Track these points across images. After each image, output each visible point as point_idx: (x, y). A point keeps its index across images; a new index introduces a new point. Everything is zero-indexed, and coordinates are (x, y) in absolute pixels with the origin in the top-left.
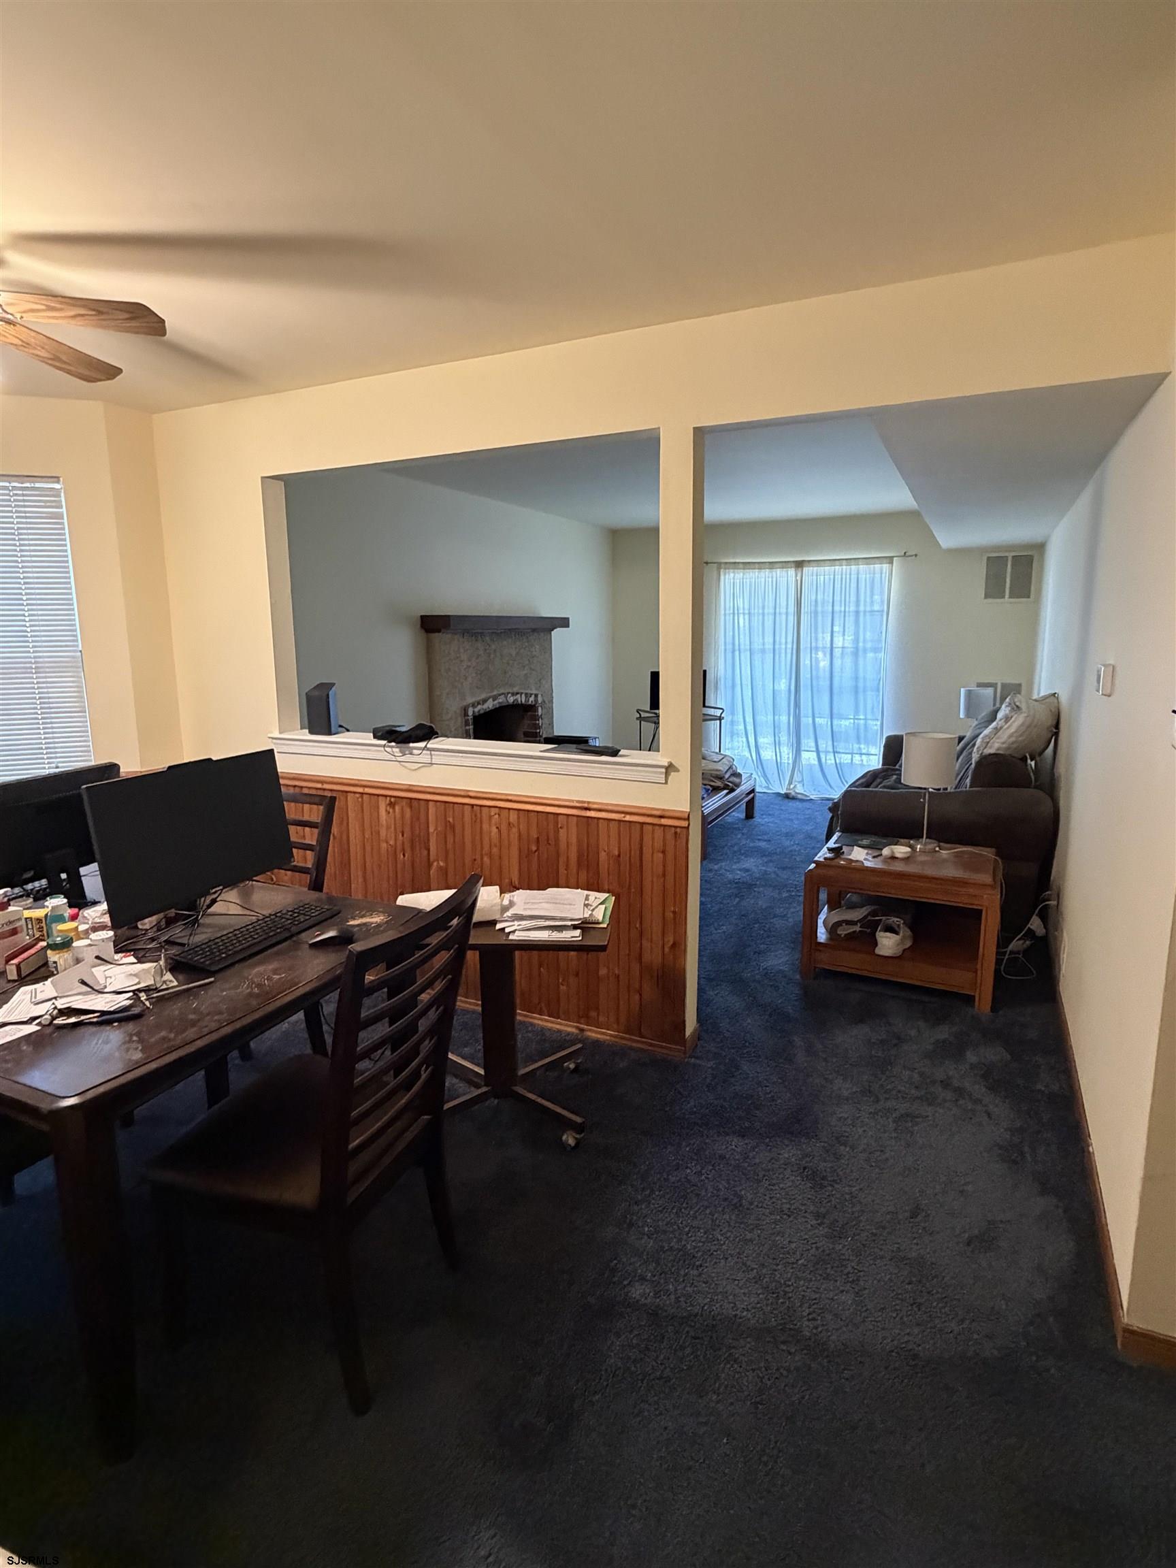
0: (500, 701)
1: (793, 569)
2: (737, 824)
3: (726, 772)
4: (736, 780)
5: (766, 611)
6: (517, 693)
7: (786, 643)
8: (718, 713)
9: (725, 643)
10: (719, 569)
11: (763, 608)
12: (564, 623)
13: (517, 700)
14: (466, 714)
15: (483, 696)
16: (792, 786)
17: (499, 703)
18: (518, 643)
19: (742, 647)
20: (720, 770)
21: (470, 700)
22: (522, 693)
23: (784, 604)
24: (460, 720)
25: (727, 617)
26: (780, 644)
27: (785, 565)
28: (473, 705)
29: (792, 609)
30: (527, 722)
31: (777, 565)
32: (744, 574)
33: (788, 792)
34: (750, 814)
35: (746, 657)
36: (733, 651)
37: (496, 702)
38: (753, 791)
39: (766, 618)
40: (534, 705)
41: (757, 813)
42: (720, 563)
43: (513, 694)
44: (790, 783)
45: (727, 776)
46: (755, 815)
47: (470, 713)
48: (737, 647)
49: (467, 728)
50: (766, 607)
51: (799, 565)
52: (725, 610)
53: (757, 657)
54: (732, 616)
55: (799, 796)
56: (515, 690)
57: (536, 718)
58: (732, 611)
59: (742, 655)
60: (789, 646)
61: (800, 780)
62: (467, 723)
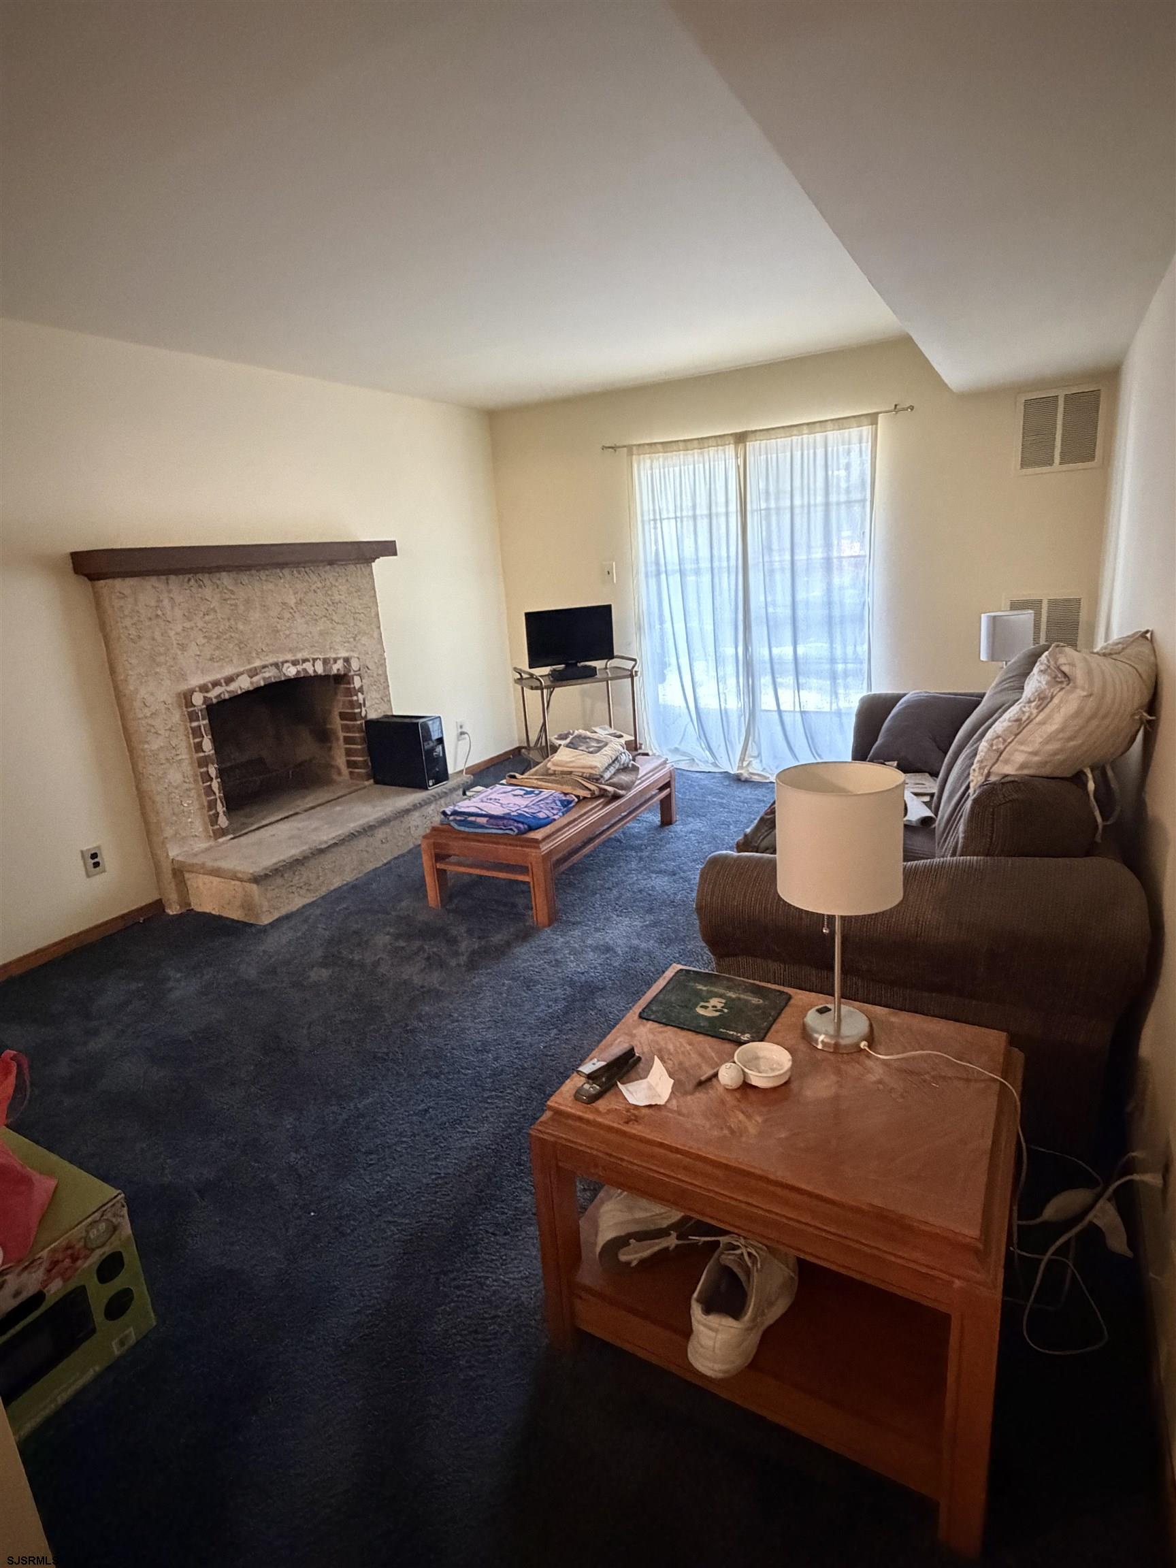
0: (267, 675)
1: (732, 446)
2: (641, 839)
3: (607, 769)
4: (624, 778)
5: (698, 512)
6: (305, 661)
7: (728, 557)
8: (630, 664)
9: (646, 563)
10: (630, 454)
11: (694, 507)
12: (388, 549)
13: (305, 670)
14: (189, 704)
15: (229, 671)
16: (745, 764)
17: (264, 679)
18: (299, 586)
19: (669, 568)
20: (596, 767)
21: (195, 681)
22: (314, 660)
23: (721, 499)
24: (177, 716)
25: (647, 527)
26: (720, 560)
27: (720, 440)
28: (204, 689)
29: (734, 507)
30: (341, 698)
31: (711, 442)
32: (665, 459)
33: (739, 772)
34: (667, 821)
35: (675, 580)
36: (658, 574)
37: (255, 679)
38: (667, 785)
39: (699, 523)
40: (345, 675)
41: (677, 817)
42: (630, 448)
43: (295, 663)
44: (742, 760)
45: (607, 775)
46: (674, 819)
47: (198, 699)
48: (663, 569)
49: (195, 724)
50: (698, 507)
51: (741, 438)
52: (642, 516)
53: (691, 579)
54: (652, 522)
55: (756, 778)
56: (299, 656)
57: (351, 692)
58: (652, 517)
59: (670, 578)
60: (733, 562)
61: (756, 754)
62: (192, 717)
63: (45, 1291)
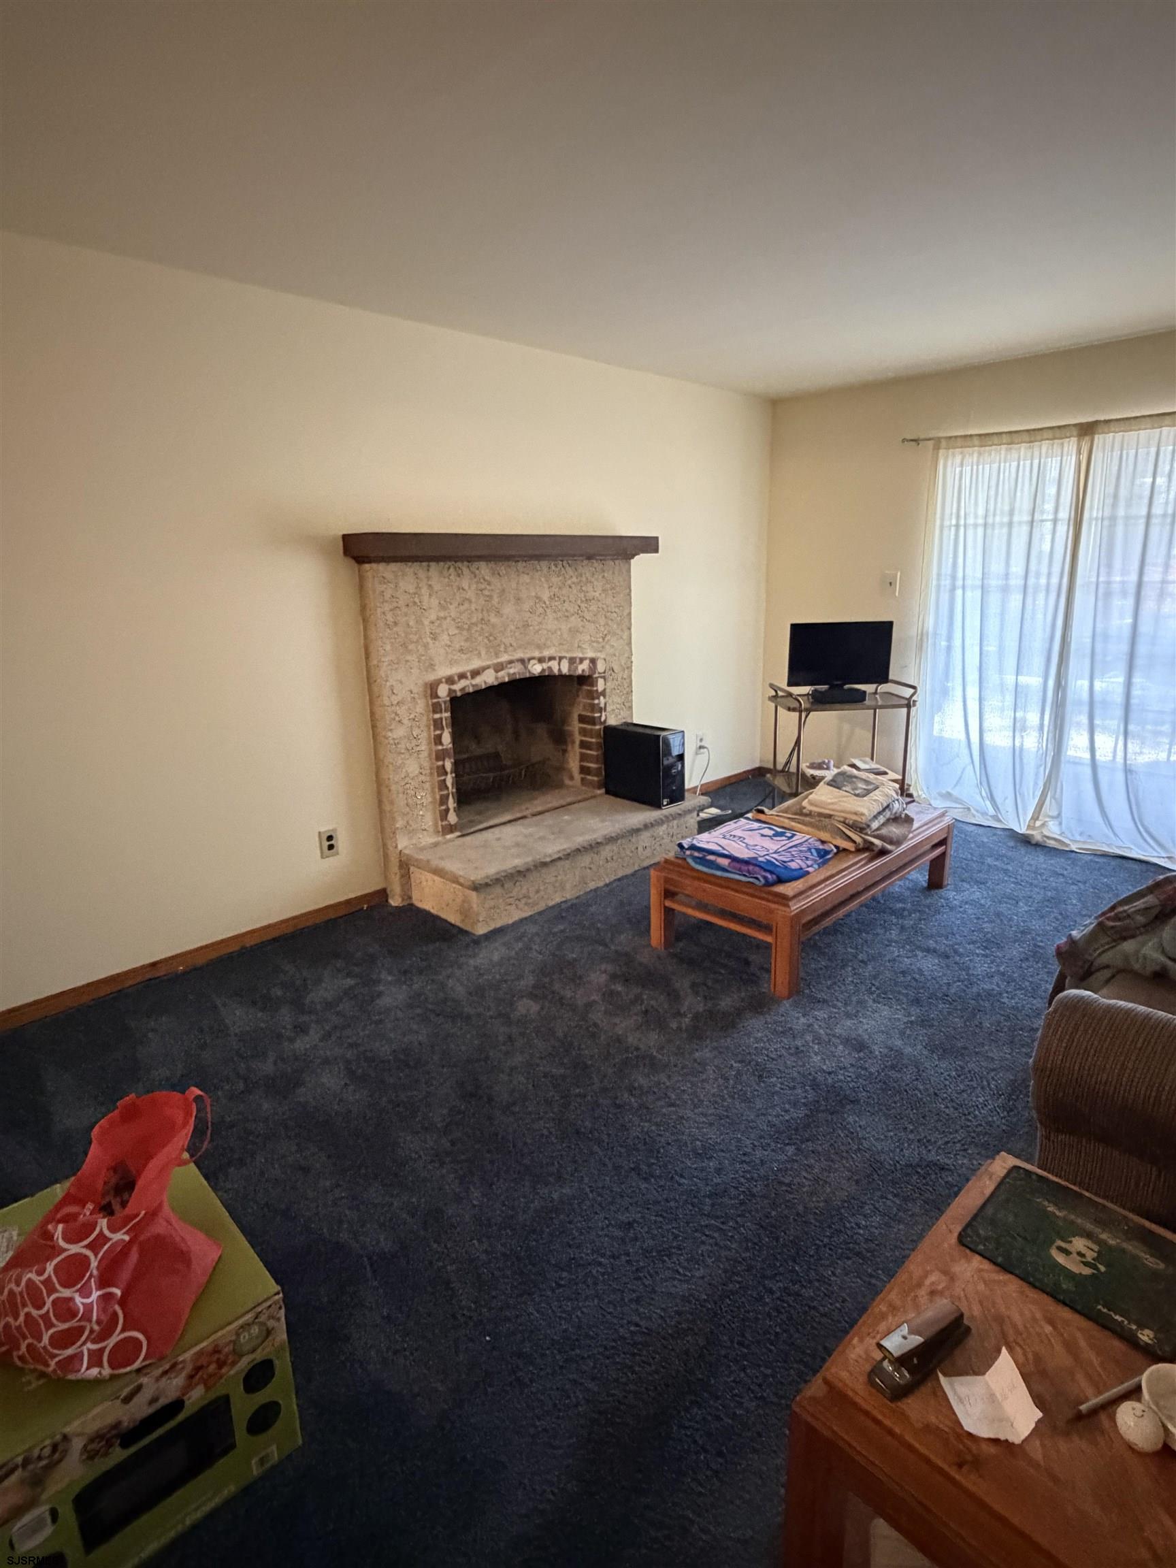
0: (512, 671)
1: (1074, 440)
2: (903, 901)
3: (875, 817)
4: (895, 830)
5: (1016, 519)
6: (551, 658)
7: (1049, 575)
8: (908, 692)
9: (939, 575)
10: (937, 448)
11: (1011, 513)
12: (649, 545)
13: (550, 668)
14: (434, 695)
15: (476, 664)
16: (1038, 823)
17: (509, 675)
18: (555, 579)
19: (969, 582)
20: (863, 814)
21: (444, 671)
22: (561, 658)
23: (1049, 506)
24: (421, 706)
25: (946, 532)
26: (1038, 575)
27: (1059, 432)
28: (450, 680)
29: (1065, 513)
30: (583, 700)
31: (1046, 434)
32: (980, 454)
33: (1028, 832)
34: (936, 882)
35: (974, 596)
36: (953, 589)
37: (501, 674)
38: (943, 842)
39: (1015, 530)
40: (590, 677)
41: (949, 879)
42: (938, 440)
43: (541, 660)
44: (1035, 818)
45: (875, 825)
46: (945, 883)
47: (443, 691)
48: (959, 583)
49: (437, 716)
50: (1016, 512)
51: (1087, 430)
52: (942, 519)
53: (994, 599)
54: (953, 529)
55: (1052, 843)
56: (546, 653)
57: (593, 695)
58: (954, 522)
59: (969, 594)
60: (1055, 580)
61: (1055, 813)
62: (436, 708)
63: (185, 1398)
